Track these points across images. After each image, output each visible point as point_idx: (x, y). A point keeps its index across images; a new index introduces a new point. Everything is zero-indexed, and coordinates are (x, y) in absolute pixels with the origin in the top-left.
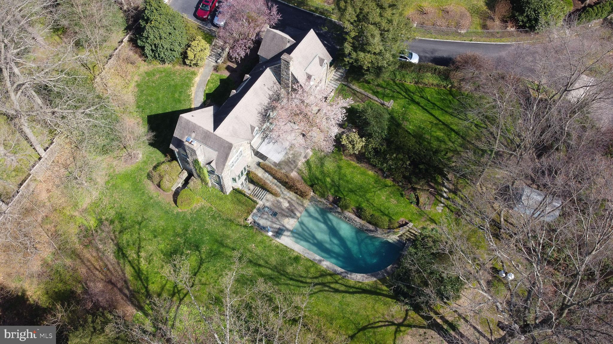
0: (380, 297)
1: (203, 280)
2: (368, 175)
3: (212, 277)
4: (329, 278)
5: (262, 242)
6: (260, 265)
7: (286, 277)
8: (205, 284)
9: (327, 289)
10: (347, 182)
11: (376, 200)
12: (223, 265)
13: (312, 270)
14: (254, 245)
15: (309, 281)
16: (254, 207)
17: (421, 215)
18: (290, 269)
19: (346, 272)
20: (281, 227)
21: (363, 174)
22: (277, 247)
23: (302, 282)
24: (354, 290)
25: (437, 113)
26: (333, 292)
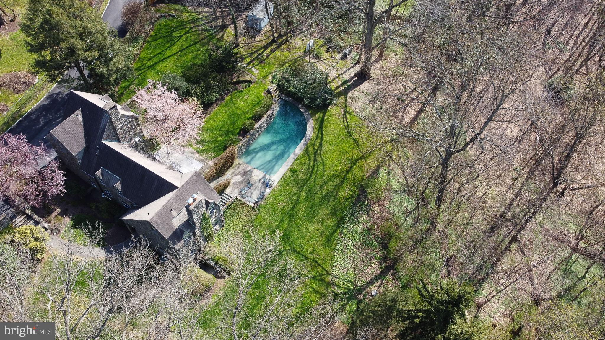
0: (325, 118)
1: (310, 250)
2: (219, 111)
3: (308, 241)
4: (310, 149)
5: (276, 197)
6: (298, 200)
7: (308, 180)
8: (314, 248)
9: (319, 152)
10: (224, 125)
11: (244, 108)
12: (297, 231)
13: (303, 160)
14: (279, 204)
15: (312, 163)
16: (240, 201)
17: (260, 83)
18: (302, 177)
19: (305, 138)
20: (262, 181)
21: (217, 114)
22: (281, 185)
23: (313, 169)
24: (319, 134)
25: (168, 53)
26: (321, 147)
